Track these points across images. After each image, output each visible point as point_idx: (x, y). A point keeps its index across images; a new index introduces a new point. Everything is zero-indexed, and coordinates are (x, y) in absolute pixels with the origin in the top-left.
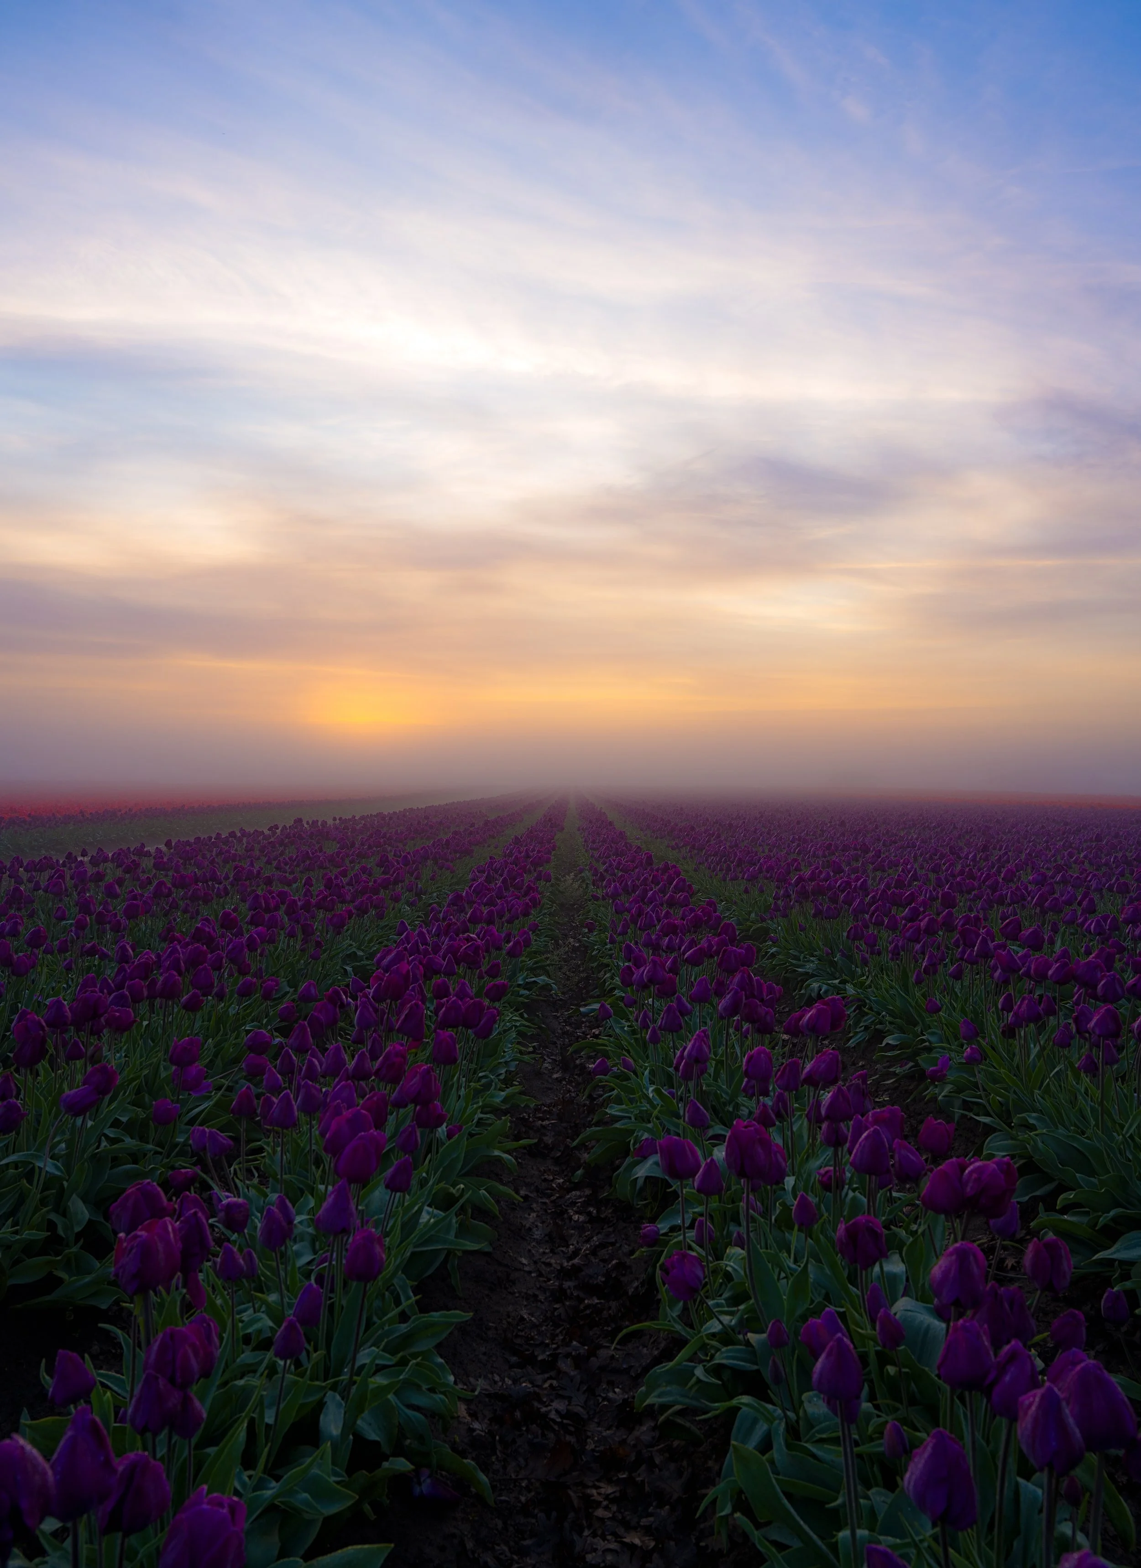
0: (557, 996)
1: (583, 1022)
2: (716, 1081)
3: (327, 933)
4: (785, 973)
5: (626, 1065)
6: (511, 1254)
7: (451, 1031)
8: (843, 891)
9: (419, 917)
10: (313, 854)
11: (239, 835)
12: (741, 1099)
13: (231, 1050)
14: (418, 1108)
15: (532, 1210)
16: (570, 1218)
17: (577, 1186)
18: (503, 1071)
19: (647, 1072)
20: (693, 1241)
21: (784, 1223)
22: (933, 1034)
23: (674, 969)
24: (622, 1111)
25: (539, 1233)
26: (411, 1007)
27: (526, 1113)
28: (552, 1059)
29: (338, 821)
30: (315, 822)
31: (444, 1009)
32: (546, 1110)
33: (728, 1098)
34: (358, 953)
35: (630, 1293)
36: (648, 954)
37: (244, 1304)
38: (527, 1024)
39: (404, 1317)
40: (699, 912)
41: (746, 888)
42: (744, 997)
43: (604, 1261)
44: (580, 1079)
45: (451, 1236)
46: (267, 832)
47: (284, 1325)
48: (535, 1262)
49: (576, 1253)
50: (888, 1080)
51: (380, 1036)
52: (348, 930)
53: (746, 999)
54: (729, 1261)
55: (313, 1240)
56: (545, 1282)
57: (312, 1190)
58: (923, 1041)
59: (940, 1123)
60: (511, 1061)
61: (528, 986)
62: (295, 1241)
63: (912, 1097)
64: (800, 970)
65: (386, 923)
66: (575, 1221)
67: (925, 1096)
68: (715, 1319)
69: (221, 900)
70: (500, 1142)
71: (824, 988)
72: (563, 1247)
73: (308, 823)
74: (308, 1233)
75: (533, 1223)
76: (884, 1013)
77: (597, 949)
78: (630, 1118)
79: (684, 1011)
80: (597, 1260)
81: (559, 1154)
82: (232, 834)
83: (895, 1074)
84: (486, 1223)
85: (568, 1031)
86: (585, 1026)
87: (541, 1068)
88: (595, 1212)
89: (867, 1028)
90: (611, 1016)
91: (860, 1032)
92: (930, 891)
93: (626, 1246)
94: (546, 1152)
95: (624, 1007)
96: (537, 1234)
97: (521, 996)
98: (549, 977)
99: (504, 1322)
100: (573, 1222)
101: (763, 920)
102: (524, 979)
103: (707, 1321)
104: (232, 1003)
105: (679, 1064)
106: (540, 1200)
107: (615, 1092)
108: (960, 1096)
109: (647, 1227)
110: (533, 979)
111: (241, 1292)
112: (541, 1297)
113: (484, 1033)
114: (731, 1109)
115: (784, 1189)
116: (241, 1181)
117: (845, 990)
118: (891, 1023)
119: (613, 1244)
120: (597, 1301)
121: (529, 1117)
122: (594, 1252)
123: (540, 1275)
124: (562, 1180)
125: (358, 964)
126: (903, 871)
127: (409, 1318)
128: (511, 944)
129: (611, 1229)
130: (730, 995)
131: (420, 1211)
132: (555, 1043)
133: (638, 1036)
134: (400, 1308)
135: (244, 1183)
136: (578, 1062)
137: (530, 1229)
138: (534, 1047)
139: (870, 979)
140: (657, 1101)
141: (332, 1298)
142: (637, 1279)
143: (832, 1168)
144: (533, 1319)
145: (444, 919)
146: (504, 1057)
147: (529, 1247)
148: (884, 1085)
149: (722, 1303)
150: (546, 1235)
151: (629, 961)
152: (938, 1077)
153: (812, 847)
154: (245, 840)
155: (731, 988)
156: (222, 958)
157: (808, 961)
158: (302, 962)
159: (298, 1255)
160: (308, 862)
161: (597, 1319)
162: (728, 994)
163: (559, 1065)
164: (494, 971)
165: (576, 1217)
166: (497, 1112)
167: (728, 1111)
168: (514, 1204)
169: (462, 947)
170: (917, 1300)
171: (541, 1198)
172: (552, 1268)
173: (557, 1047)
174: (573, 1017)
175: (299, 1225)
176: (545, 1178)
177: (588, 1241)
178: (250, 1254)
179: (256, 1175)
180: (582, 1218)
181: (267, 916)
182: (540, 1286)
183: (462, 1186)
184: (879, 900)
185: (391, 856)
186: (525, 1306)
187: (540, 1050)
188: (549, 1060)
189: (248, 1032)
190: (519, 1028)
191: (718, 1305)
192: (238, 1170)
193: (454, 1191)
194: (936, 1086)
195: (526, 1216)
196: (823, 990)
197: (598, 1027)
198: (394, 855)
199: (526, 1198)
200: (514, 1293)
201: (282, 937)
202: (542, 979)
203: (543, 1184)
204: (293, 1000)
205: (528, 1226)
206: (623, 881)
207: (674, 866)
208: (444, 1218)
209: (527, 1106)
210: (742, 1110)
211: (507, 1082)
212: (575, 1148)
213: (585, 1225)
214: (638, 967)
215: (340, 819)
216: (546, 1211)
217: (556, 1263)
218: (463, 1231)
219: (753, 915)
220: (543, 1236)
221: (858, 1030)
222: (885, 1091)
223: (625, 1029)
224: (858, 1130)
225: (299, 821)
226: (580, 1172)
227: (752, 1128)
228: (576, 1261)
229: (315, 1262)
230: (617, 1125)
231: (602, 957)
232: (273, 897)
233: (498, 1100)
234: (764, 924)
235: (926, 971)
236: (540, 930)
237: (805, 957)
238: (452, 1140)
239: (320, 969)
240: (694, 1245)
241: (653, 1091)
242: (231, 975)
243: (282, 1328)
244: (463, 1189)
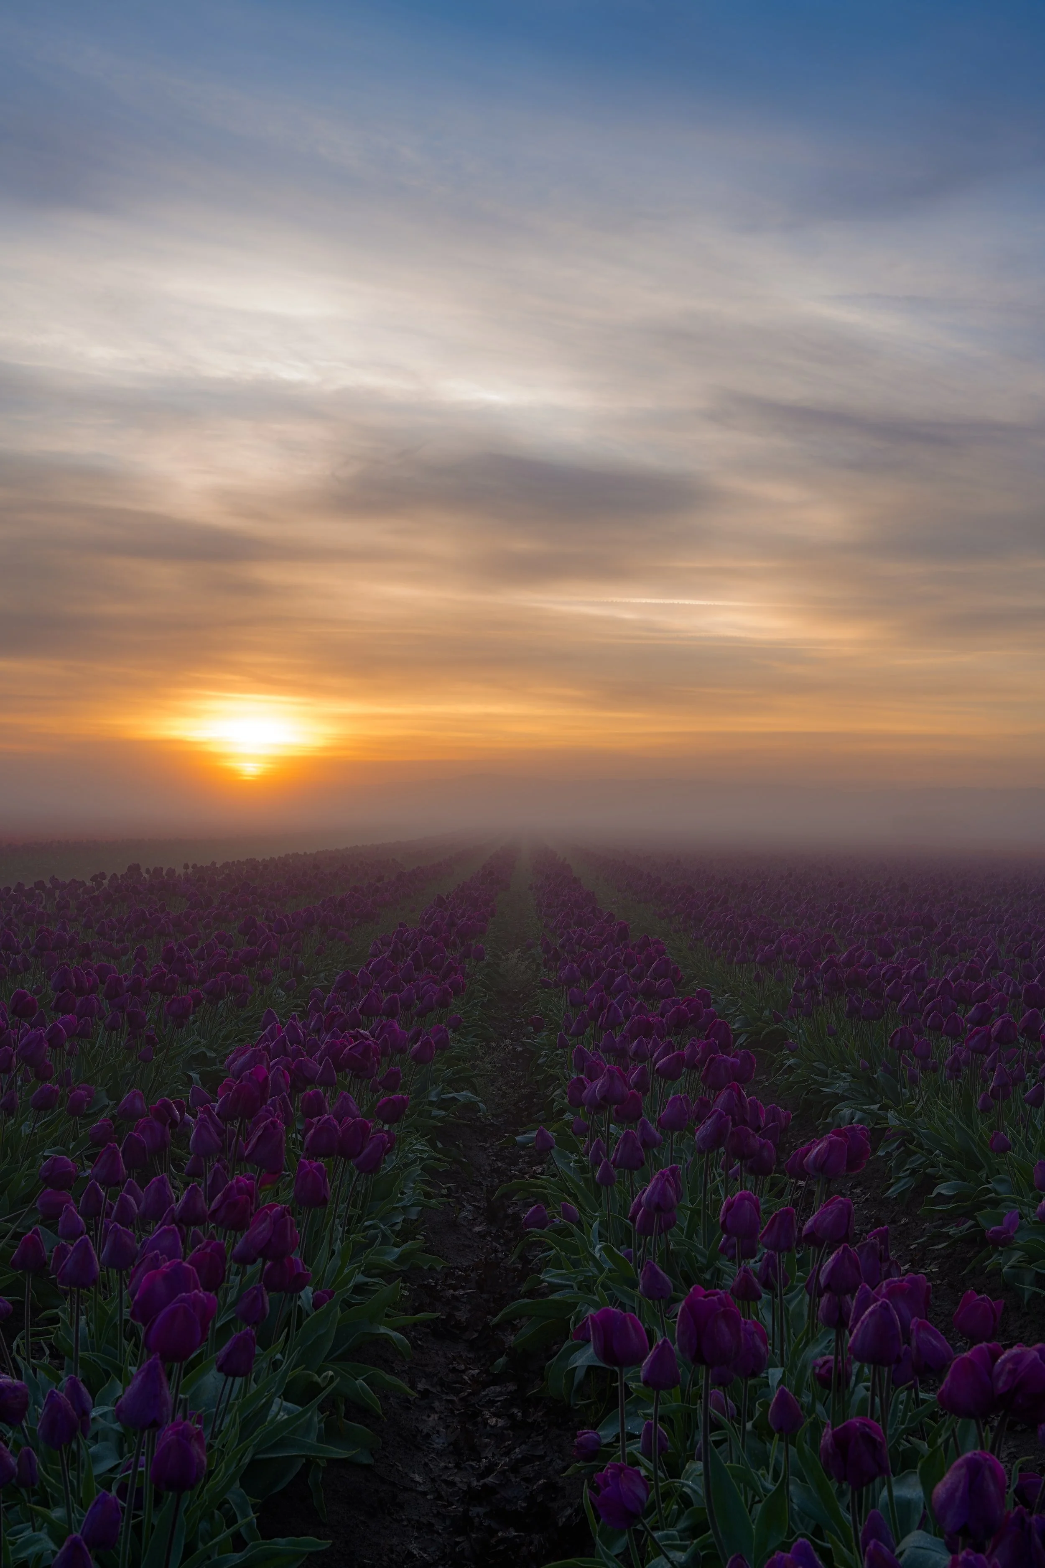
0: (486, 1119)
1: (521, 1156)
2: (691, 1238)
3: (165, 1026)
4: (807, 1094)
5: (567, 1214)
6: (400, 1469)
7: (321, 1161)
8: (889, 982)
9: (297, 1005)
10: (151, 915)
11: (49, 885)
12: (723, 1263)
13: (23, 1183)
14: (269, 1264)
15: (433, 1409)
16: (485, 1423)
17: (496, 1380)
18: (400, 1220)
19: (596, 1225)
20: (639, 1452)
21: (762, 1432)
22: (1001, 1181)
23: (642, 1085)
24: (561, 1276)
25: (442, 1441)
26: (266, 1128)
27: (432, 1278)
28: (475, 1206)
29: (190, 870)
30: (158, 871)
31: (312, 1131)
32: (461, 1275)
33: (704, 1261)
34: (208, 1054)
35: (560, 1524)
36: (609, 1062)
37: (22, 1523)
38: (440, 1156)
39: (238, 1543)
40: (683, 1007)
41: (757, 975)
42: (731, 1123)
43: (527, 1480)
44: (511, 1235)
45: (312, 1439)
46: (89, 883)
47: (66, 1544)
48: (433, 1480)
49: (489, 1470)
50: (939, 1244)
51: (225, 1168)
52: (195, 1022)
53: (733, 1126)
54: (687, 1479)
55: (121, 1439)
56: (445, 1506)
57: (119, 1372)
58: (988, 1191)
59: (983, 1299)
60: (412, 1205)
61: (443, 1104)
62: (95, 1439)
63: (969, 1268)
64: (827, 1090)
65: (250, 1014)
66: (491, 1427)
67: (986, 1267)
68: (662, 1556)
69: (19, 977)
70: (387, 1316)
71: (858, 1115)
72: (473, 1460)
73: (148, 871)
74: (112, 1429)
75: (433, 1428)
76: (937, 1152)
77: (545, 1056)
78: (572, 1287)
79: (649, 1143)
80: (518, 1480)
81: (476, 1335)
82: (40, 885)
83: (948, 1236)
84: (367, 1426)
85: (499, 1168)
86: (523, 1162)
87: (457, 1217)
88: (520, 1414)
89: (914, 1172)
90: (552, 1147)
91: (904, 1177)
92: (1015, 984)
93: (559, 1461)
94: (458, 1332)
95: (572, 1134)
96: (439, 1443)
97: (435, 1117)
98: (475, 1092)
99: (385, 1558)
100: (488, 1428)
101: (778, 1020)
102: (438, 1095)
103: (653, 1558)
104: (26, 1119)
105: (636, 1212)
106: (445, 1397)
107: (553, 1252)
108: (1031, 1266)
109: (586, 1435)
110: (451, 1095)
111: (18, 1508)
112: (439, 1527)
113: (370, 1166)
114: (708, 1277)
115: (768, 1385)
116: (24, 1359)
117: (886, 1118)
118: (945, 1165)
119: (541, 1458)
120: (515, 1534)
121: (436, 1283)
122: (515, 1468)
123: (439, 1497)
124: (477, 1371)
125: (209, 1069)
126: (979, 955)
127: (247, 1544)
128: (419, 1044)
129: (540, 1438)
130: (711, 1120)
131: (268, 1405)
132: (480, 1184)
133: (589, 1175)
134: (232, 1529)
135: (29, 1362)
136: (510, 1211)
137: (428, 1436)
138: (449, 1188)
139: (921, 1104)
140: (608, 1265)
141: (140, 1516)
142: (571, 1505)
143: (832, 1357)
144: (425, 1555)
145: (328, 1008)
146: (400, 1200)
147: (426, 1460)
148: (934, 1250)
149: (673, 1535)
150: (449, 1445)
151: (582, 1071)
152: (1002, 1241)
153: (856, 919)
154: (57, 893)
155: (714, 1109)
156: (12, 1056)
157: (838, 1078)
158: (129, 1064)
159: (96, 1459)
160: (144, 926)
161: (513, 1557)
162: (710, 1117)
163: (482, 1214)
164: (391, 1082)
165: (493, 1421)
166: (388, 1275)
167: (705, 1280)
168: (409, 1402)
169: (346, 1047)
170: (935, 1535)
171: (447, 1393)
172: (456, 1489)
173: (482, 1189)
174: (506, 1148)
175: (100, 1419)
176: (454, 1368)
177: (507, 1454)
178: (29, 1454)
179: (48, 1352)
180: (501, 1423)
181: (79, 1000)
182: (438, 1512)
183: (331, 1373)
184: (938, 994)
185: (259, 921)
186: (416, 1538)
187: (457, 1192)
188: (470, 1208)
189: (46, 1158)
190: (427, 1162)
191: (667, 1537)
192: (21, 1346)
193: (319, 1380)
194: (1001, 1253)
195: (425, 1418)
196: (856, 1119)
197: (541, 1163)
198: (266, 919)
199: (425, 1394)
200: (402, 1520)
201: (101, 1031)
202: (465, 1095)
203: (451, 1375)
204: (113, 1117)
205: (425, 1431)
206: (583, 960)
207: (657, 942)
208: (303, 1414)
209: (431, 1269)
210: (726, 1280)
211: (405, 1235)
212: (498, 1326)
213: (505, 1432)
214: (592, 1079)
215: (194, 866)
216: (452, 1412)
217: (462, 1482)
218: (330, 1434)
219: (766, 1013)
220: (446, 1445)
221: (901, 1175)
222: (935, 1259)
223: (571, 1165)
224: (863, 1305)
225: (135, 869)
226: (501, 1360)
227: (715, 1298)
228: (490, 1479)
229: (120, 1469)
230: (555, 1297)
231: (550, 1067)
232: (88, 974)
233: (390, 1259)
234: (779, 1026)
235: (994, 1094)
236: (465, 1027)
237: (833, 1073)
238: (318, 1311)
239: (153, 1074)
240: (641, 1458)
241: (600, 1250)
242: (25, 1080)
243: (63, 1548)
244: (332, 1376)
